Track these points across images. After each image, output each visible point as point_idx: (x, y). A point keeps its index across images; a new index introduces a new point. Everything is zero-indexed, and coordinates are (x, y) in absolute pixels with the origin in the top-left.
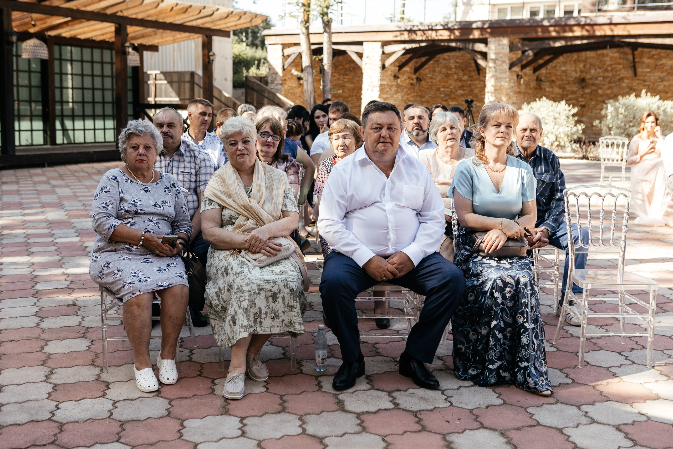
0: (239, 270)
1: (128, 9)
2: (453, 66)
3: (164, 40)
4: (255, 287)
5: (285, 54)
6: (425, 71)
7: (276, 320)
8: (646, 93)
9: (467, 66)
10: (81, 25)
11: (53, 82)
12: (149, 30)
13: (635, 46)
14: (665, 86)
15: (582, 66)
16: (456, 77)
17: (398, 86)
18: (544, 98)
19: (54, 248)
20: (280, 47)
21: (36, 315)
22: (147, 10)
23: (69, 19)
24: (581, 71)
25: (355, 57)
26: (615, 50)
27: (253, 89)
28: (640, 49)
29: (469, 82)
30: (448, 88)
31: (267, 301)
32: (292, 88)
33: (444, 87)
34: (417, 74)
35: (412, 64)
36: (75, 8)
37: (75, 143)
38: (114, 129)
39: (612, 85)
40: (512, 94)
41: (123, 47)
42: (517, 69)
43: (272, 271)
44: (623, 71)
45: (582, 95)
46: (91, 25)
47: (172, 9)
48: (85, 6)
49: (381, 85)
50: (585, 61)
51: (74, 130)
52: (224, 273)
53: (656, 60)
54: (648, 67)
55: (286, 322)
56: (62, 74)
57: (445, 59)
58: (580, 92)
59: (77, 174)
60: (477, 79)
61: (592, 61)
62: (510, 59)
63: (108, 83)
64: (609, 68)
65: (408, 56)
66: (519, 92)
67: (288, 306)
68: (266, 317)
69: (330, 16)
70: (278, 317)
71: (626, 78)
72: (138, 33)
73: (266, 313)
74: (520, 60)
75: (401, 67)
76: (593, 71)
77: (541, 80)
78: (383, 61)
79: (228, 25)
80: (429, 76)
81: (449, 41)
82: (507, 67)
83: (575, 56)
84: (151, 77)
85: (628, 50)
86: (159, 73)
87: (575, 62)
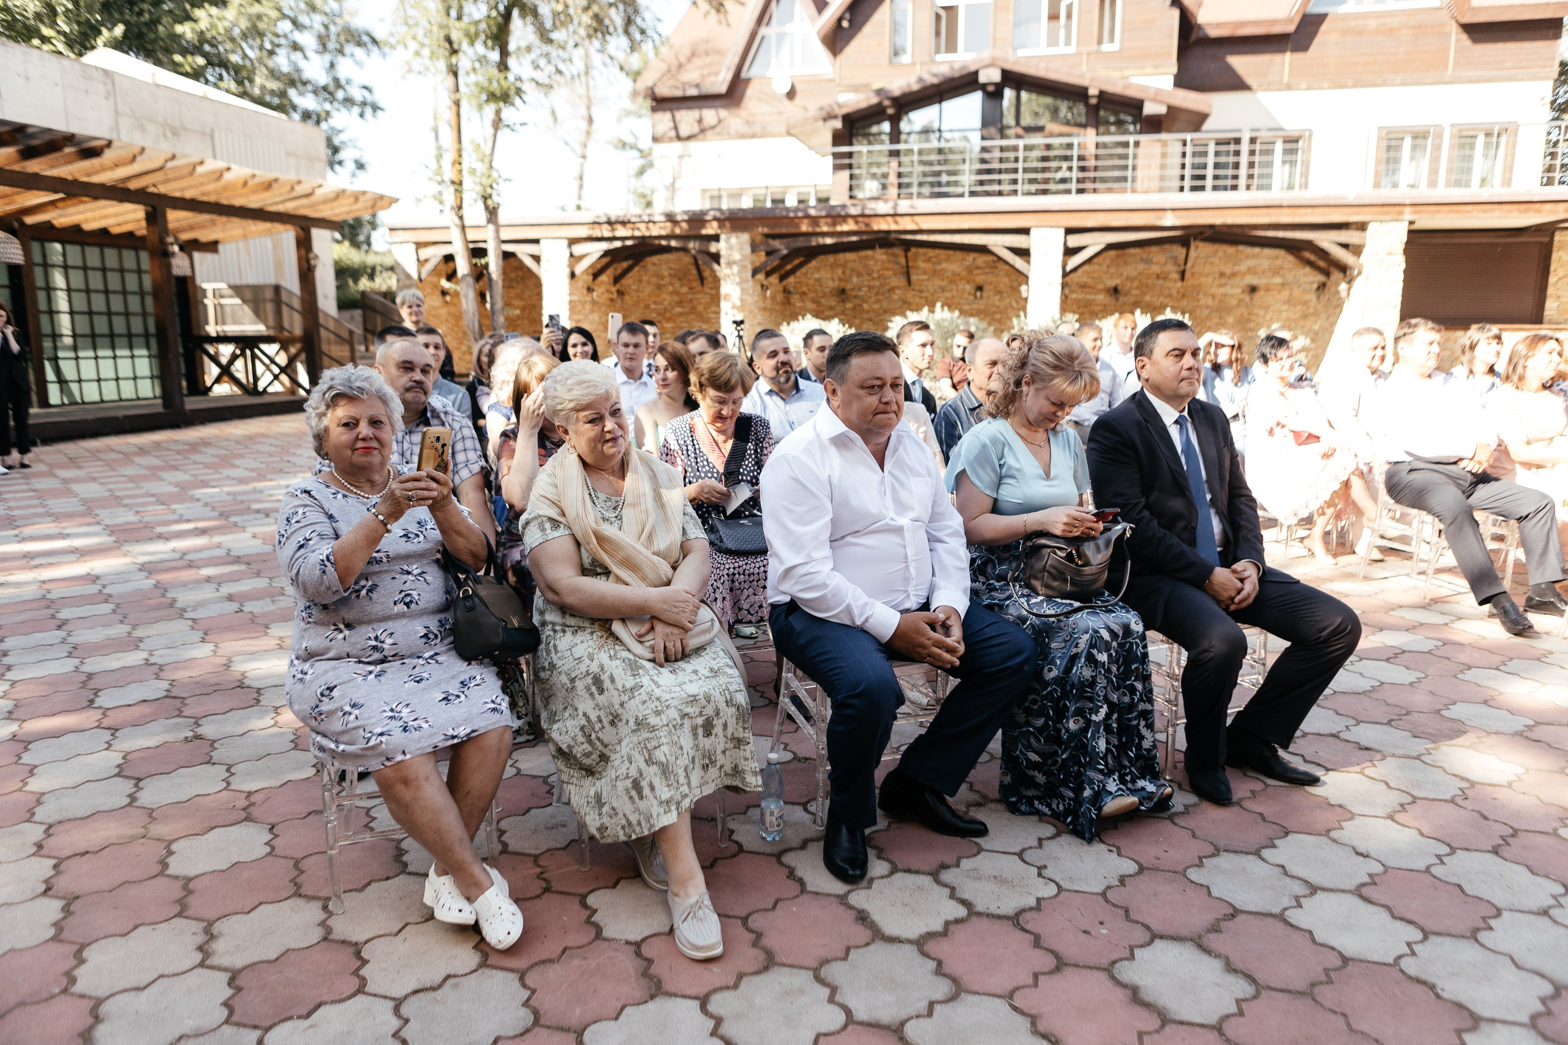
0: (630, 682)
1: (167, 181)
2: (666, 273)
3: (228, 234)
4: (673, 714)
5: (422, 258)
6: (628, 281)
7: (711, 770)
8: (940, 306)
9: (685, 274)
10: (81, 207)
11: (35, 302)
12: (205, 217)
13: (908, 245)
15: (840, 272)
16: (671, 288)
17: (594, 303)
18: (809, 316)
19: (107, 608)
20: (413, 247)
21: (121, 772)
22: (202, 184)
23: (61, 195)
24: (840, 280)
25: (529, 262)
26: (885, 251)
27: (375, 311)
28: (915, 250)
29: (689, 297)
30: (661, 303)
31: (695, 735)
32: (434, 308)
33: (655, 303)
34: (618, 286)
35: (612, 270)
36: (70, 178)
37: (84, 403)
38: (152, 378)
39: (881, 298)
40: (756, 311)
41: (162, 242)
42: (761, 277)
43: (695, 672)
44: (893, 279)
45: (843, 312)
46: (99, 208)
47: (245, 184)
48: (89, 175)
49: (571, 302)
50: (844, 266)
51: (80, 381)
52: (594, 689)
53: (934, 263)
54: (925, 273)
55: (728, 768)
56: (49, 289)
57: (654, 264)
58: (840, 308)
59: (101, 456)
60: (699, 292)
61: (851, 265)
62: (752, 263)
63: (134, 303)
64: (876, 275)
65: (607, 259)
66: (765, 309)
67: (733, 739)
69: (495, 198)
70: (713, 762)
71: (898, 287)
72: (184, 223)
74: (764, 265)
75: (596, 275)
76: (855, 279)
77: (789, 292)
78: (572, 267)
79: (337, 211)
80: (634, 287)
81: (667, 237)
82: (749, 274)
83: (831, 258)
84: (210, 294)
85: (899, 251)
86: (223, 286)
87: (831, 266)
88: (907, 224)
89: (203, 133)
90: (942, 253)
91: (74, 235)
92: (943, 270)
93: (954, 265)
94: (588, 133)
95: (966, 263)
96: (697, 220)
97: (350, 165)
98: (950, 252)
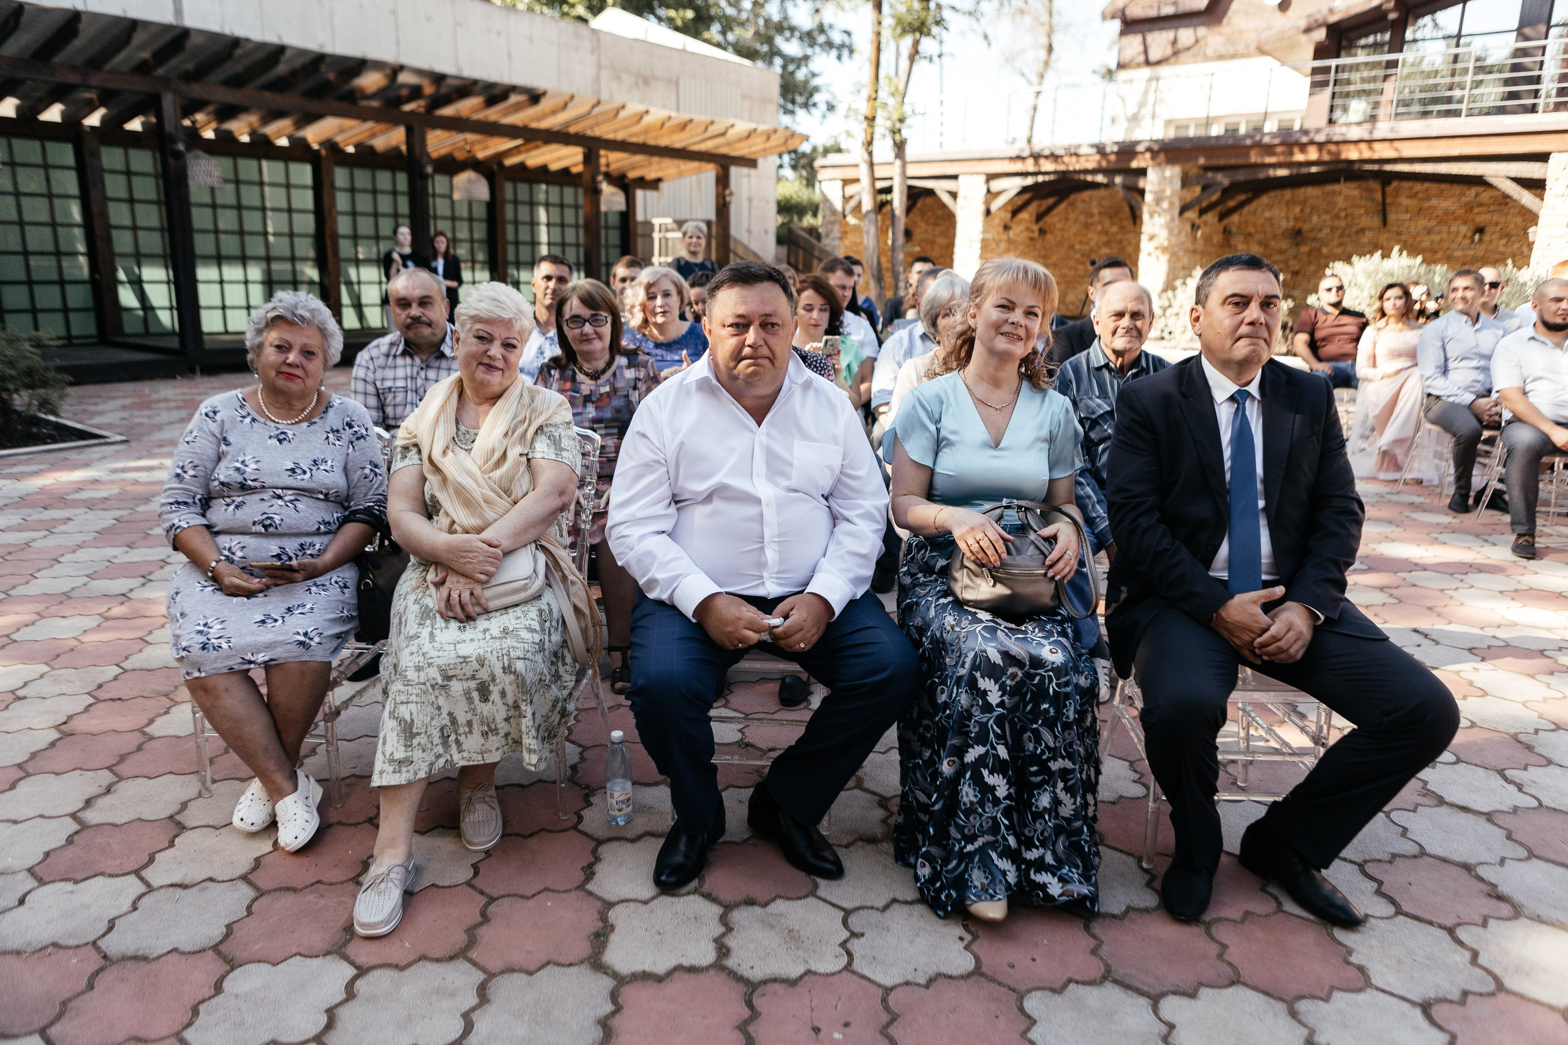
2: (1095, 211)
3: (665, 172)
4: (435, 673)
5: (847, 194)
6: (1053, 218)
7: (491, 737)
8: (1401, 251)
9: (1117, 212)
10: (541, 150)
11: (504, 233)
12: (639, 158)
13: (1386, 178)
14: (1432, 242)
15: (1297, 210)
16: (1099, 228)
17: (1010, 241)
20: (840, 184)
22: (628, 127)
23: (519, 142)
24: (1296, 219)
25: (946, 199)
26: (1353, 185)
27: (797, 245)
28: (1395, 184)
29: (1119, 237)
30: (1087, 243)
33: (1081, 242)
34: (1041, 224)
35: (1033, 208)
36: (521, 125)
39: (1345, 240)
40: (1181, 253)
41: (594, 179)
42: (1191, 214)
44: (1364, 218)
45: (1295, 257)
46: (554, 151)
47: (663, 124)
49: (983, 240)
50: (1304, 203)
53: (1421, 200)
54: (1407, 211)
56: (518, 223)
57: (1084, 201)
58: (1292, 252)
61: (1315, 201)
62: (1181, 199)
64: (1343, 214)
65: (1027, 196)
66: (1194, 251)
68: (471, 732)
69: (905, 133)
70: (494, 730)
71: (1370, 229)
73: (469, 724)
74: (1198, 200)
75: (1015, 213)
76: (1315, 219)
77: (1230, 232)
78: (987, 203)
80: (1059, 226)
81: (1094, 172)
82: (1176, 211)
83: (1288, 194)
84: (657, 228)
85: (1375, 185)
86: (668, 221)
87: (1288, 204)
88: (1384, 151)
89: (670, 81)
90: (1434, 187)
91: (543, 174)
92: (1434, 208)
93: (1447, 202)
94: (1047, 63)
95: (1464, 199)
96: (1127, 151)
97: (823, 107)
98: (1444, 186)
